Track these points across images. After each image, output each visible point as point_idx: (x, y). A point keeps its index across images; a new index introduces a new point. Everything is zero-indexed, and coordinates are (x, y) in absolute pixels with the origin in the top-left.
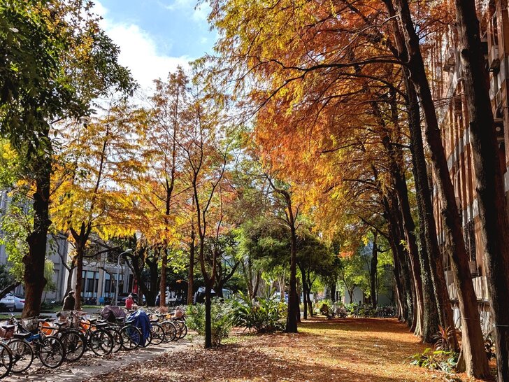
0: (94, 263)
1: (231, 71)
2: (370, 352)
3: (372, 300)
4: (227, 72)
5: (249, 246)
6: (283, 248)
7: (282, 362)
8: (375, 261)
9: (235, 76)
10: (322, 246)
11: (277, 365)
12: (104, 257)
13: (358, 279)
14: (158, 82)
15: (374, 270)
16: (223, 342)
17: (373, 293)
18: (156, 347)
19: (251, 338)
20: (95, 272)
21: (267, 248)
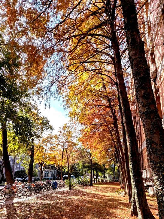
0: (48, 170)
1: (73, 126)
2: (107, 190)
3: (114, 178)
4: (72, 126)
5: (83, 166)
6: (90, 166)
7: (85, 193)
8: (114, 168)
9: (74, 127)
10: (100, 165)
11: (84, 193)
12: (51, 168)
13: (110, 173)
14: (60, 128)
15: (114, 170)
16: (74, 188)
17: (114, 176)
18: (58, 189)
19: (81, 187)
20: (48, 172)
21: (86, 166)
